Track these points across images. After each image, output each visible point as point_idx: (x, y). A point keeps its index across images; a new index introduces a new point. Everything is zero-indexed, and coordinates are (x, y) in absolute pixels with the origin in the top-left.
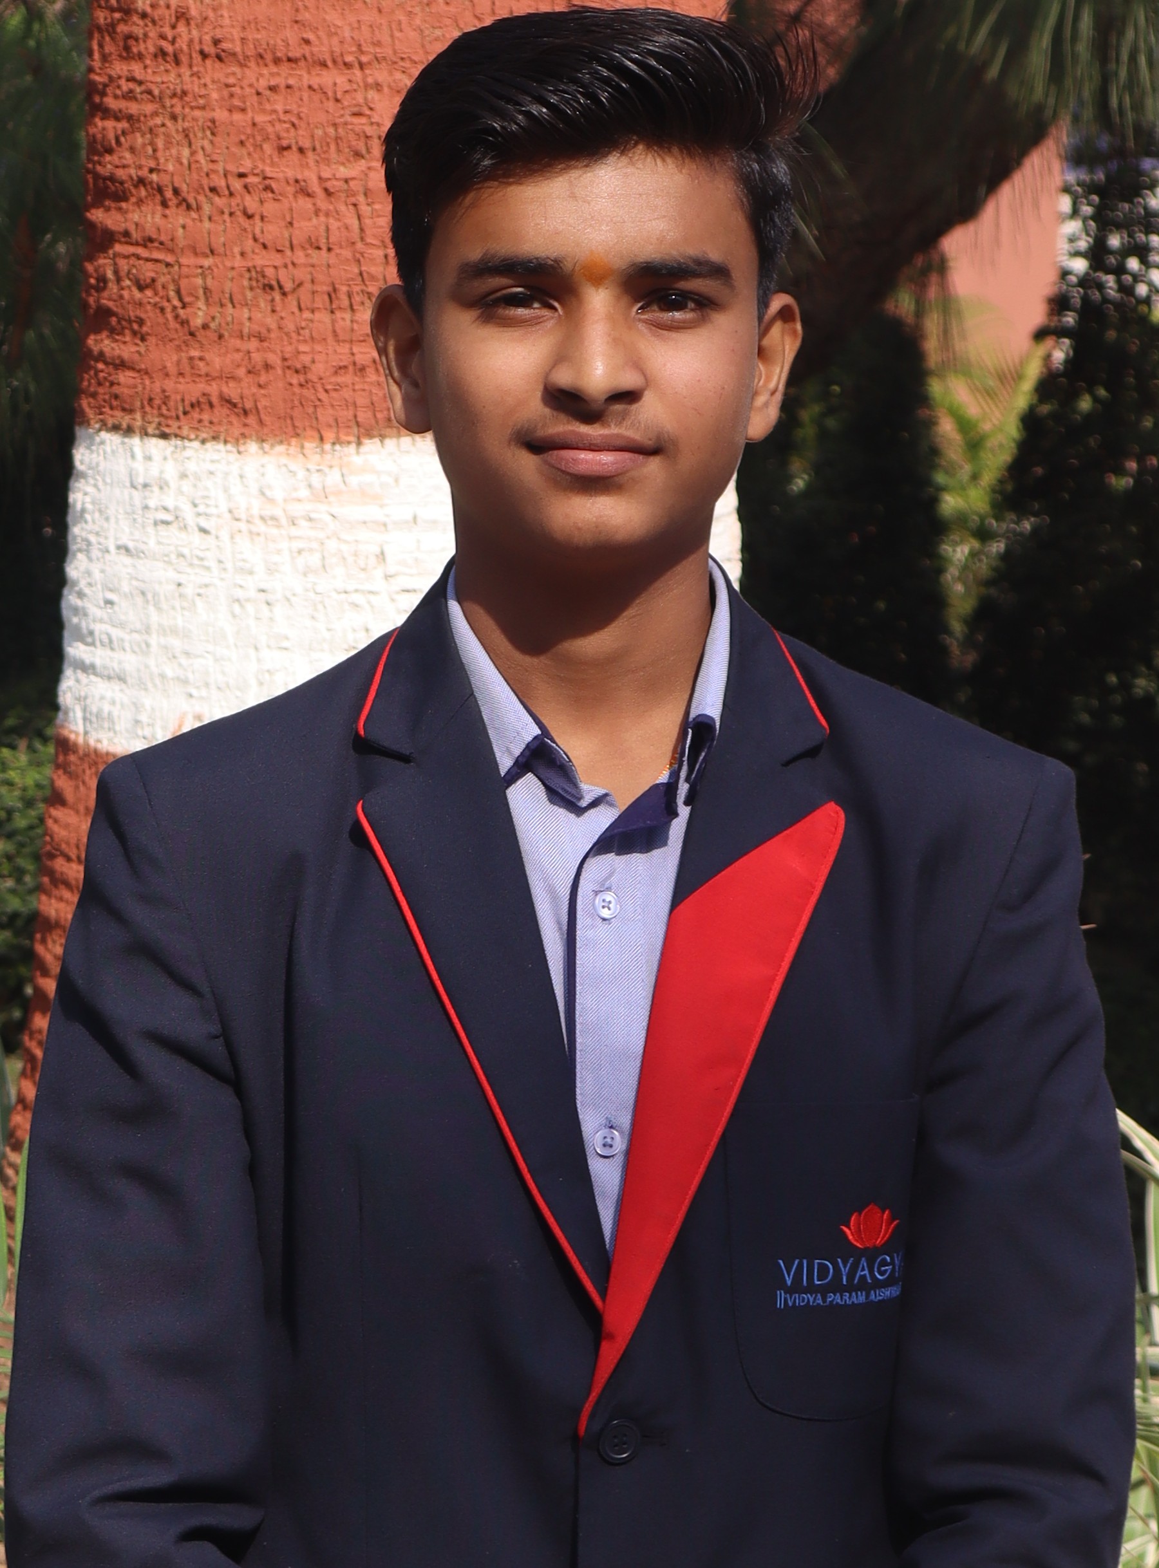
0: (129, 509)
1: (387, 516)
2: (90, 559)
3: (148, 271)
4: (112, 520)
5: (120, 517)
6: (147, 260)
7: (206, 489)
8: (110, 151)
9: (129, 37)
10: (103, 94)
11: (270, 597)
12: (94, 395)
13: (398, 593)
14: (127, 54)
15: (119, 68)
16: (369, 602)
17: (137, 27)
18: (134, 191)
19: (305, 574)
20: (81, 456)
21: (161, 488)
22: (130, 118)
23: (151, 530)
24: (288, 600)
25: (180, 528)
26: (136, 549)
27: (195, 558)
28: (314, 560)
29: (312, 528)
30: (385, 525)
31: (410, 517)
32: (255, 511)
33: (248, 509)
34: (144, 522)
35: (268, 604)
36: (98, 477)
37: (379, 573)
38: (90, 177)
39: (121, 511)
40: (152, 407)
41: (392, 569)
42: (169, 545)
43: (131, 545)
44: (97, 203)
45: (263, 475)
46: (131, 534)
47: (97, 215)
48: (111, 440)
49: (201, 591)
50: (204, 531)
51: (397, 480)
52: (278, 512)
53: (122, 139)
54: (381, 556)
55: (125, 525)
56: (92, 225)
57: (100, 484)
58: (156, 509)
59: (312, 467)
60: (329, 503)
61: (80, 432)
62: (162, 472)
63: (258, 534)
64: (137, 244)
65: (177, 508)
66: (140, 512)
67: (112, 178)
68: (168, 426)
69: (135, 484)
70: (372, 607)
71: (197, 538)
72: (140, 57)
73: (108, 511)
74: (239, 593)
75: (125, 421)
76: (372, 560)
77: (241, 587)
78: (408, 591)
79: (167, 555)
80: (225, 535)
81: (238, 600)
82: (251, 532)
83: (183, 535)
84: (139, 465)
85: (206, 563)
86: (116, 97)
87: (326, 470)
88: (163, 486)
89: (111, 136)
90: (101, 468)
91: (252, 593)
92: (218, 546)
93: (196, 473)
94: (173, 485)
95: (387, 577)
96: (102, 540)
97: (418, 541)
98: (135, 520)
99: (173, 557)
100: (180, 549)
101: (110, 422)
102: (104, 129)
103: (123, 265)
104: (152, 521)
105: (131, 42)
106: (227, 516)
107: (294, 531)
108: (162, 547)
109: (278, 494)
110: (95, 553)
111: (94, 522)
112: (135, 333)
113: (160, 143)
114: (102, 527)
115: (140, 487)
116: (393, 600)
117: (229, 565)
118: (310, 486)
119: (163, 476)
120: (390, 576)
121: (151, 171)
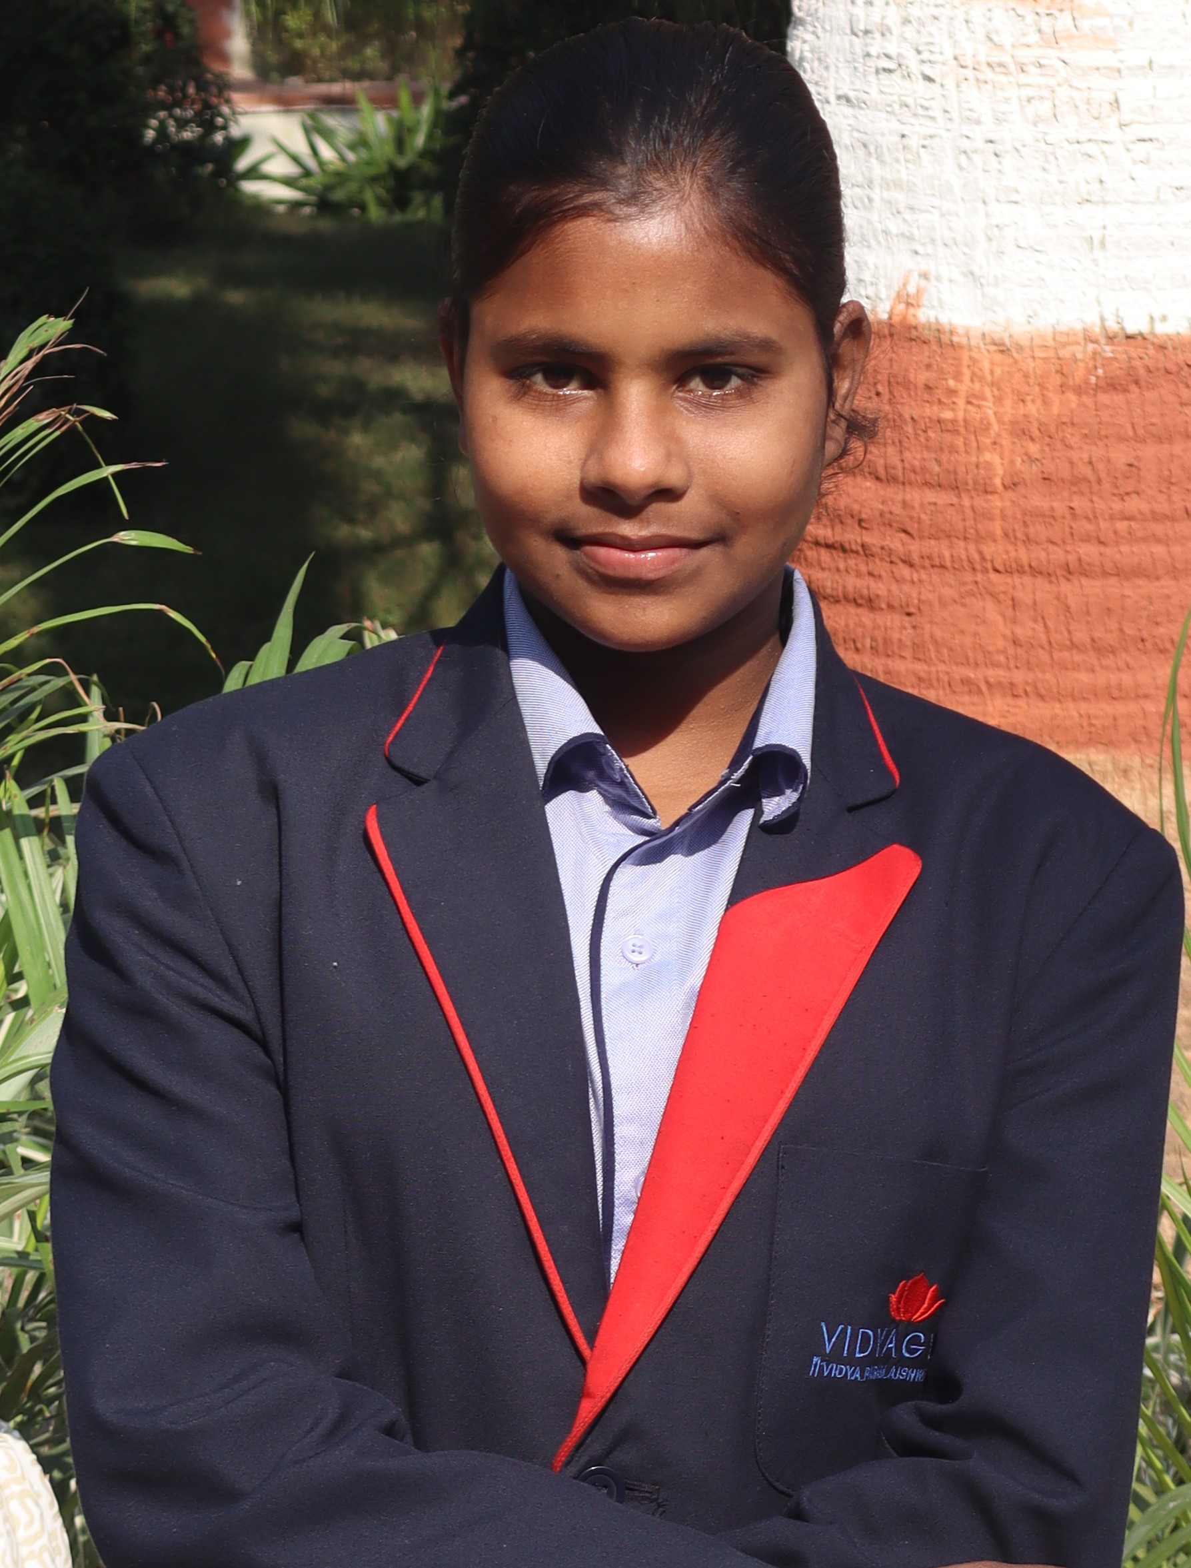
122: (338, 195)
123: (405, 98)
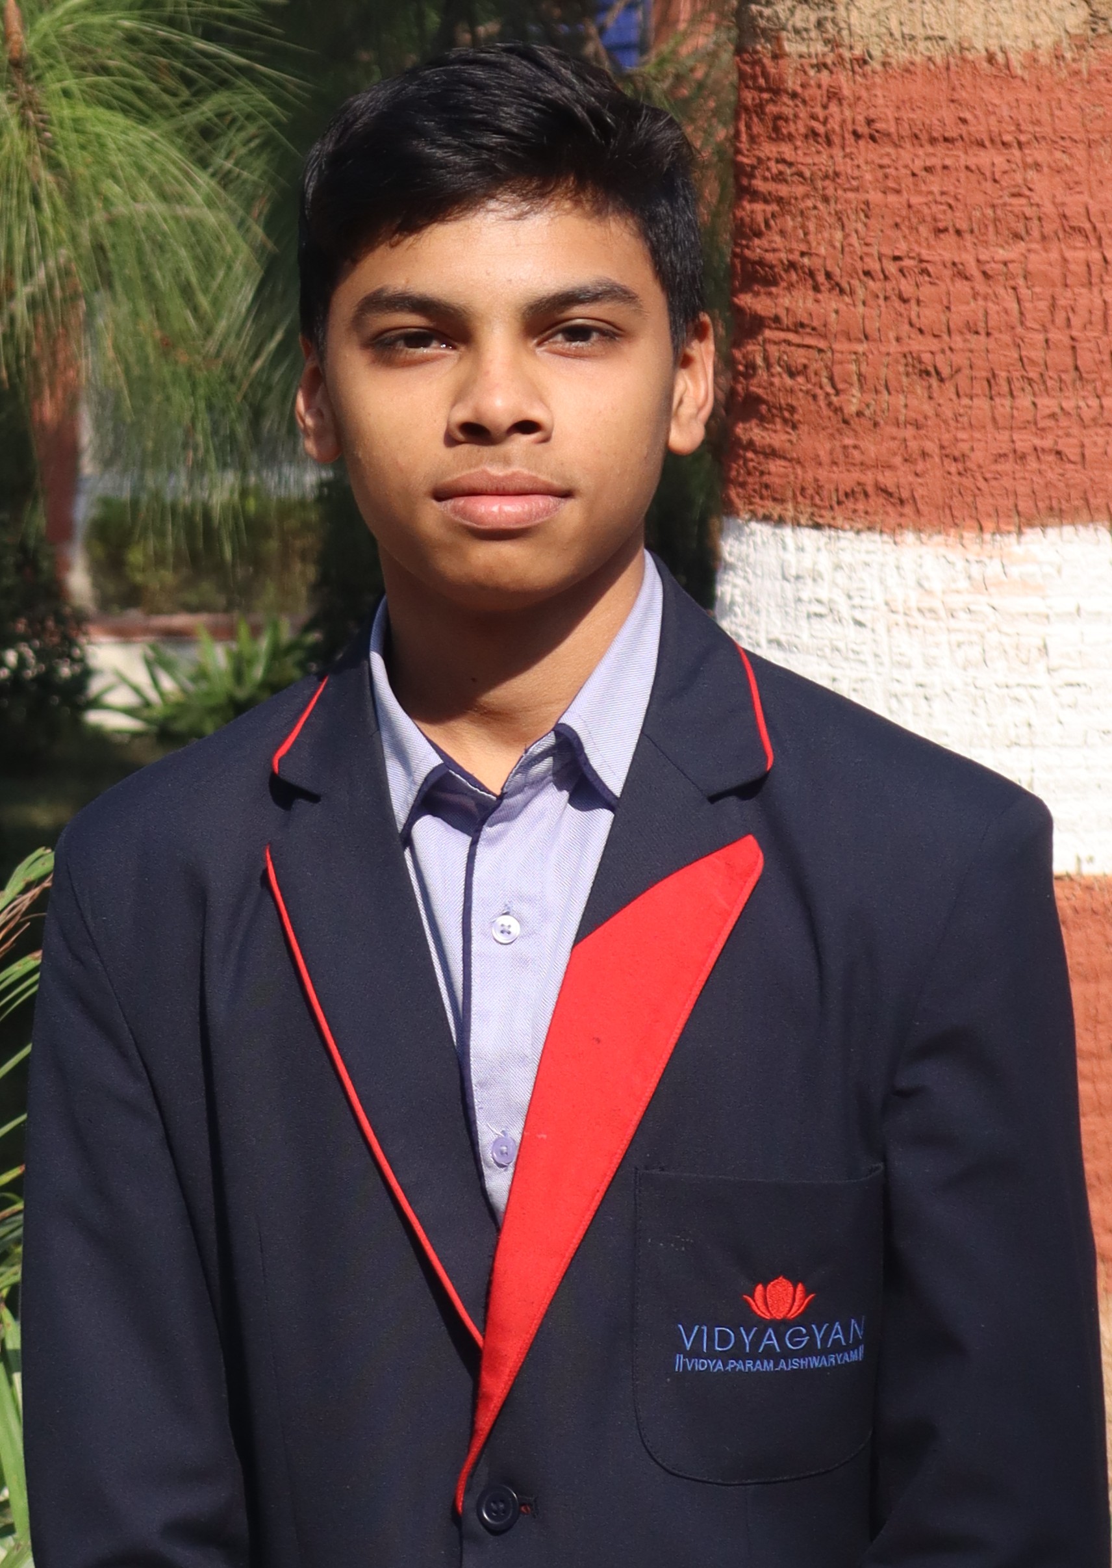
0: (780, 600)
1: (1050, 608)
3: (799, 357)
4: (764, 613)
5: (771, 610)
6: (799, 346)
7: (862, 580)
8: (758, 234)
9: (781, 117)
10: (752, 176)
11: (929, 692)
12: (743, 485)
13: (1061, 687)
14: (777, 135)
15: (769, 150)
16: (1032, 698)
17: (786, 107)
18: (784, 275)
19: (965, 669)
20: (730, 548)
21: (814, 580)
22: (780, 201)
23: (803, 623)
24: (946, 694)
25: (835, 621)
26: (789, 643)
27: (850, 653)
28: (975, 653)
29: (971, 620)
30: (1047, 617)
31: (1073, 610)
32: (913, 604)
33: (905, 602)
34: (796, 615)
35: (926, 698)
36: (748, 569)
37: (1041, 667)
38: (738, 262)
39: (773, 604)
40: (805, 497)
41: (1055, 661)
42: (822, 638)
43: (783, 639)
44: (746, 288)
45: (921, 566)
46: (784, 627)
47: (746, 300)
48: (761, 531)
49: (858, 686)
50: (859, 624)
51: (1059, 571)
52: (937, 604)
53: (773, 223)
54: (1044, 650)
55: (776, 618)
56: (741, 311)
58: (810, 602)
59: (972, 557)
60: (990, 595)
61: (729, 523)
62: (815, 564)
63: (916, 627)
64: (789, 330)
65: (831, 601)
66: (793, 605)
67: (762, 263)
68: (822, 516)
69: (787, 575)
70: (1035, 701)
71: (852, 629)
72: (791, 138)
73: (759, 605)
74: (897, 688)
75: (777, 511)
76: (1035, 653)
77: (898, 681)
78: (1071, 685)
79: (820, 649)
80: (881, 628)
81: (896, 696)
82: (908, 625)
83: (838, 628)
84: (791, 557)
85: (862, 657)
86: (765, 179)
87: (987, 560)
88: (817, 577)
89: (760, 219)
90: (751, 560)
91: (911, 688)
92: (875, 641)
93: (851, 565)
94: (826, 577)
95: (1050, 671)
96: (753, 634)
97: (1082, 634)
98: (786, 613)
99: (828, 651)
100: (835, 643)
101: (761, 512)
102: (753, 212)
103: (774, 351)
104: (805, 615)
105: (781, 123)
106: (884, 608)
107: (953, 623)
108: (815, 640)
109: (936, 585)
112: (786, 421)
113: (812, 226)
114: (752, 621)
115: (792, 580)
116: (1056, 694)
117: (886, 659)
118: (970, 578)
119: (817, 567)
120: (1054, 670)
121: (803, 254)
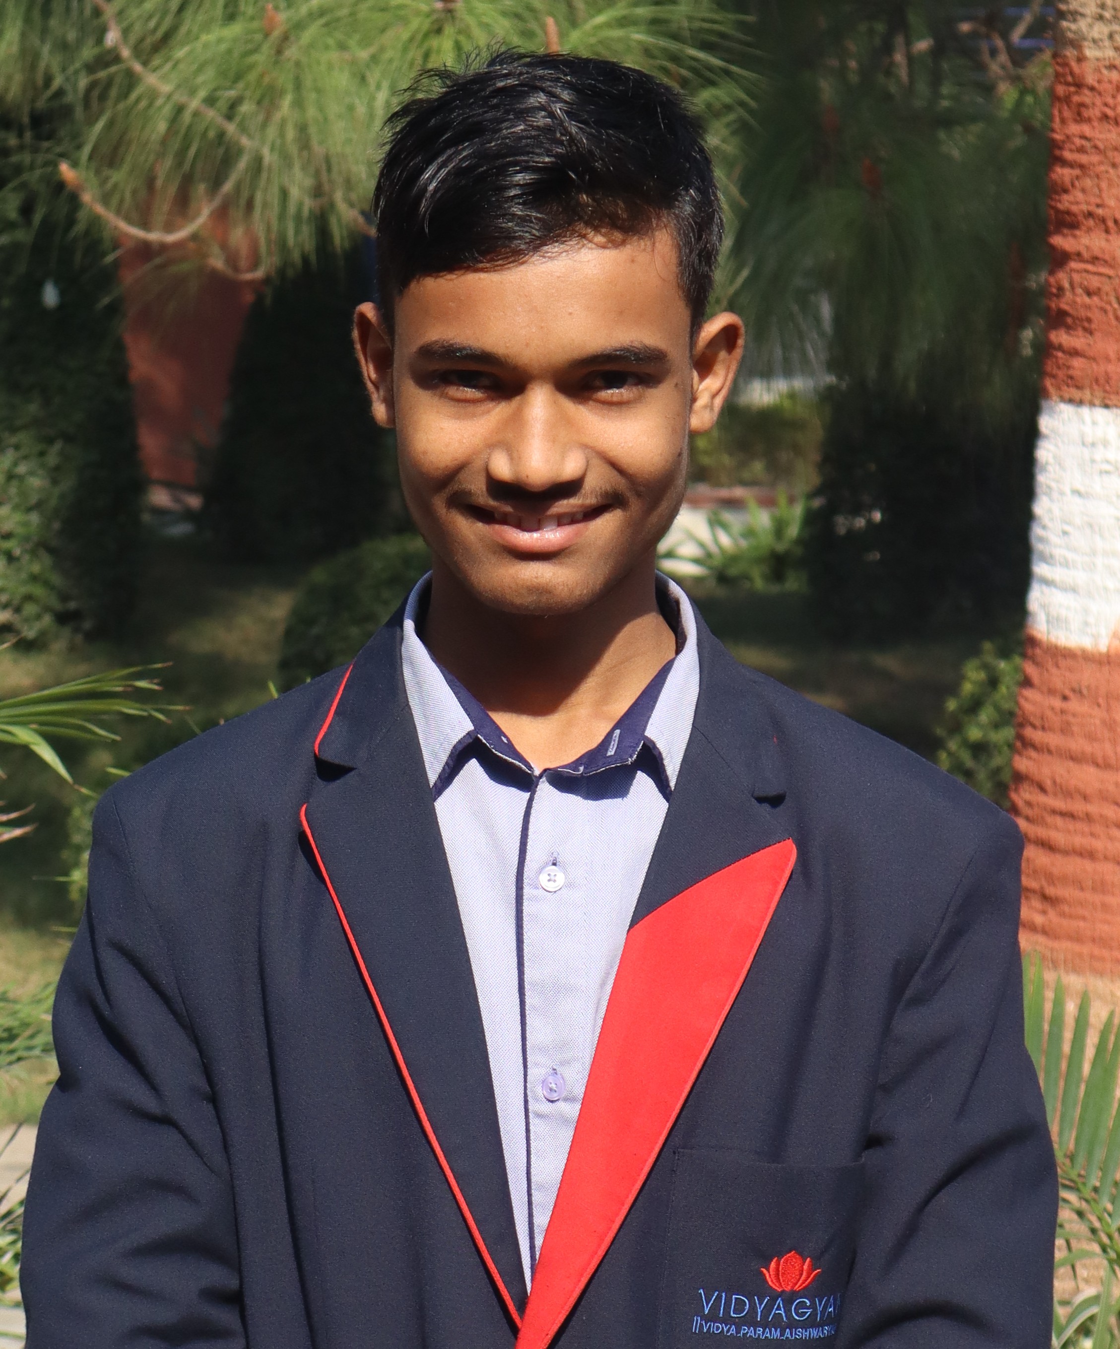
2: (1052, 500)
3: (1095, 282)
5: (1074, 468)
6: (1095, 273)
8: (1066, 191)
9: (1082, 105)
10: (1061, 148)
12: (1054, 376)
14: (1080, 118)
15: (1074, 129)
17: (1086, 97)
18: (1085, 222)
20: (1045, 423)
22: (1082, 167)
38: (1052, 212)
40: (1099, 385)
43: (1082, 490)
44: (1058, 231)
47: (1058, 241)
48: (1066, 410)
53: (1077, 183)
55: (1077, 474)
56: (1053, 248)
57: (1060, 444)
58: (1101, 462)
61: (1045, 404)
62: (1104, 434)
64: (1087, 262)
65: (1117, 461)
66: (1089, 465)
67: (1068, 213)
68: (1110, 399)
69: (1085, 443)
72: (1089, 120)
73: (1065, 464)
75: (1076, 394)
79: (1108, 496)
84: (1088, 429)
86: (1071, 150)
88: (1106, 444)
89: (1067, 180)
90: (1060, 432)
94: (1112, 443)
96: (1060, 486)
98: (1084, 470)
101: (1067, 396)
102: (1063, 175)
103: (1076, 277)
104: (1097, 471)
105: (1083, 110)
110: (1055, 495)
111: (1055, 472)
112: (1085, 329)
113: (1104, 185)
121: (1098, 206)
122: (733, 571)
123: (782, 500)
